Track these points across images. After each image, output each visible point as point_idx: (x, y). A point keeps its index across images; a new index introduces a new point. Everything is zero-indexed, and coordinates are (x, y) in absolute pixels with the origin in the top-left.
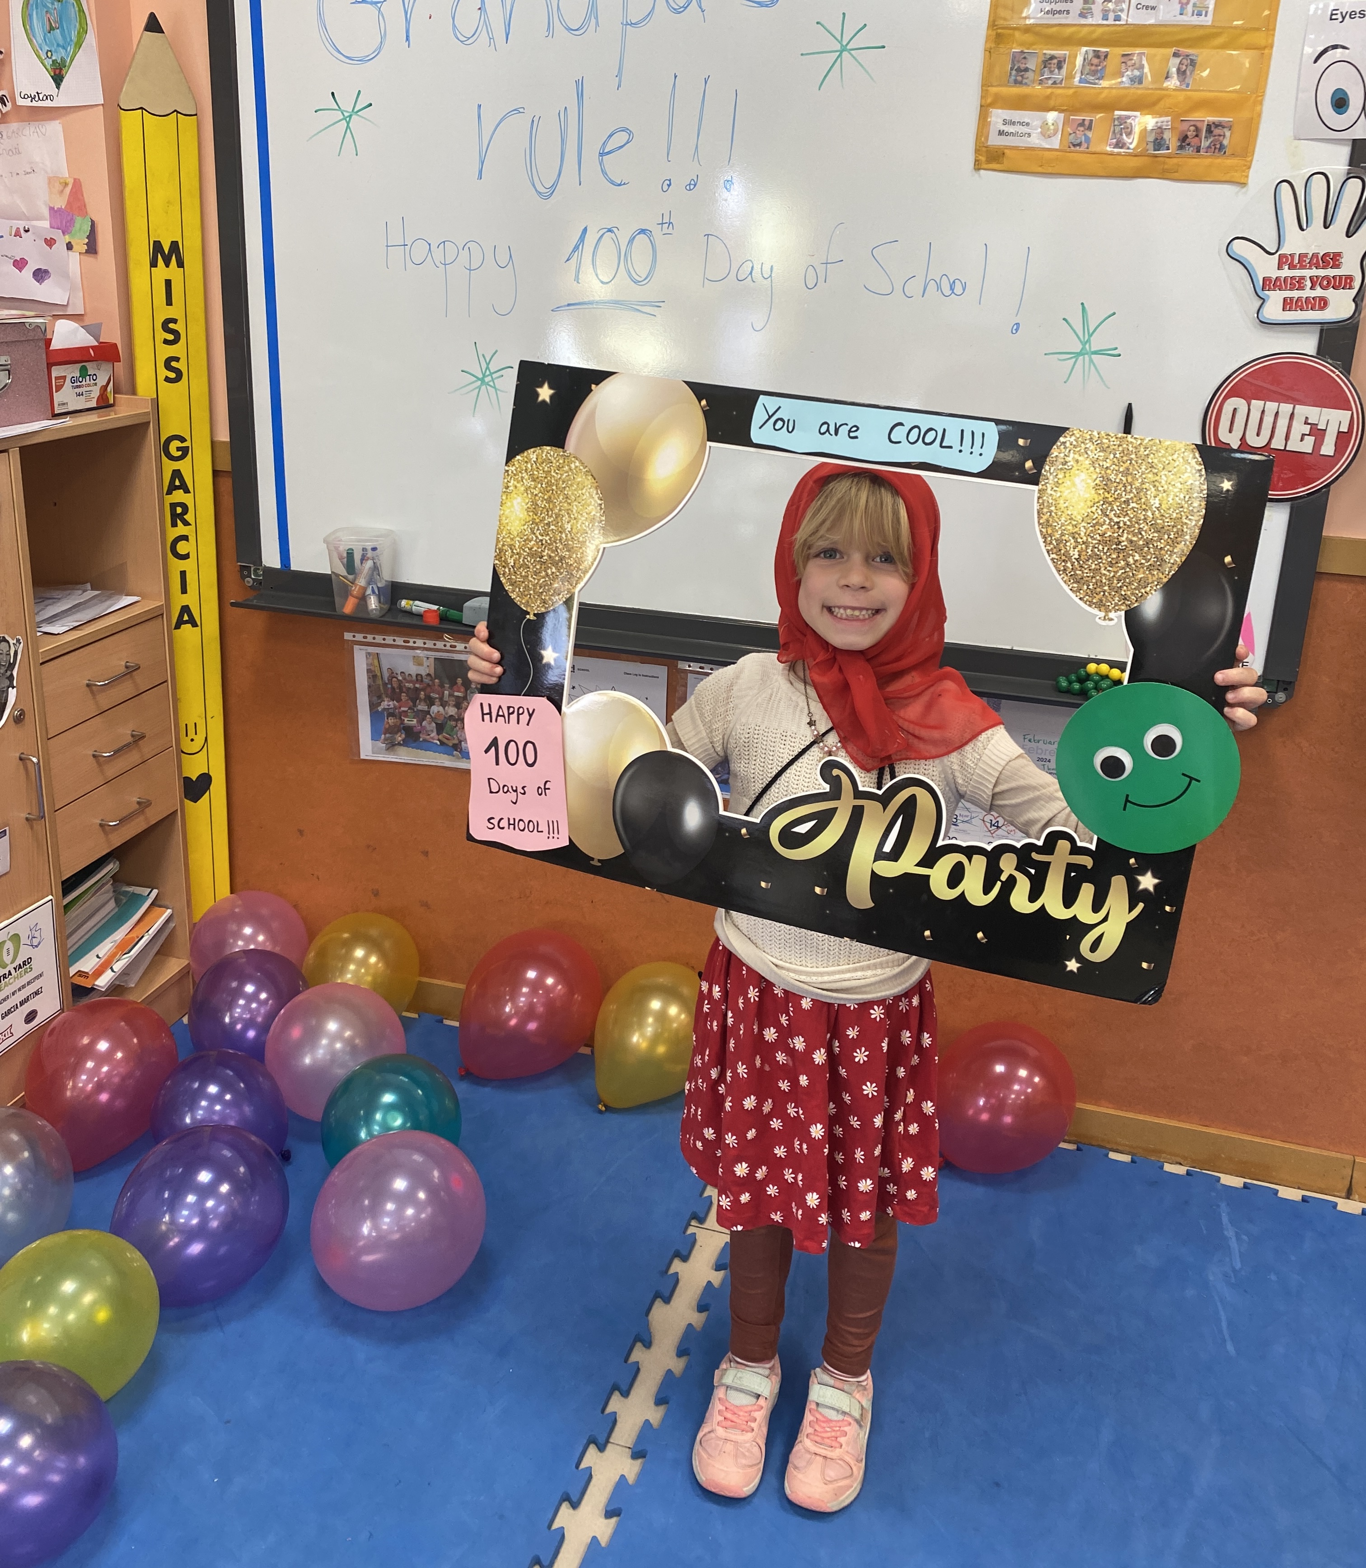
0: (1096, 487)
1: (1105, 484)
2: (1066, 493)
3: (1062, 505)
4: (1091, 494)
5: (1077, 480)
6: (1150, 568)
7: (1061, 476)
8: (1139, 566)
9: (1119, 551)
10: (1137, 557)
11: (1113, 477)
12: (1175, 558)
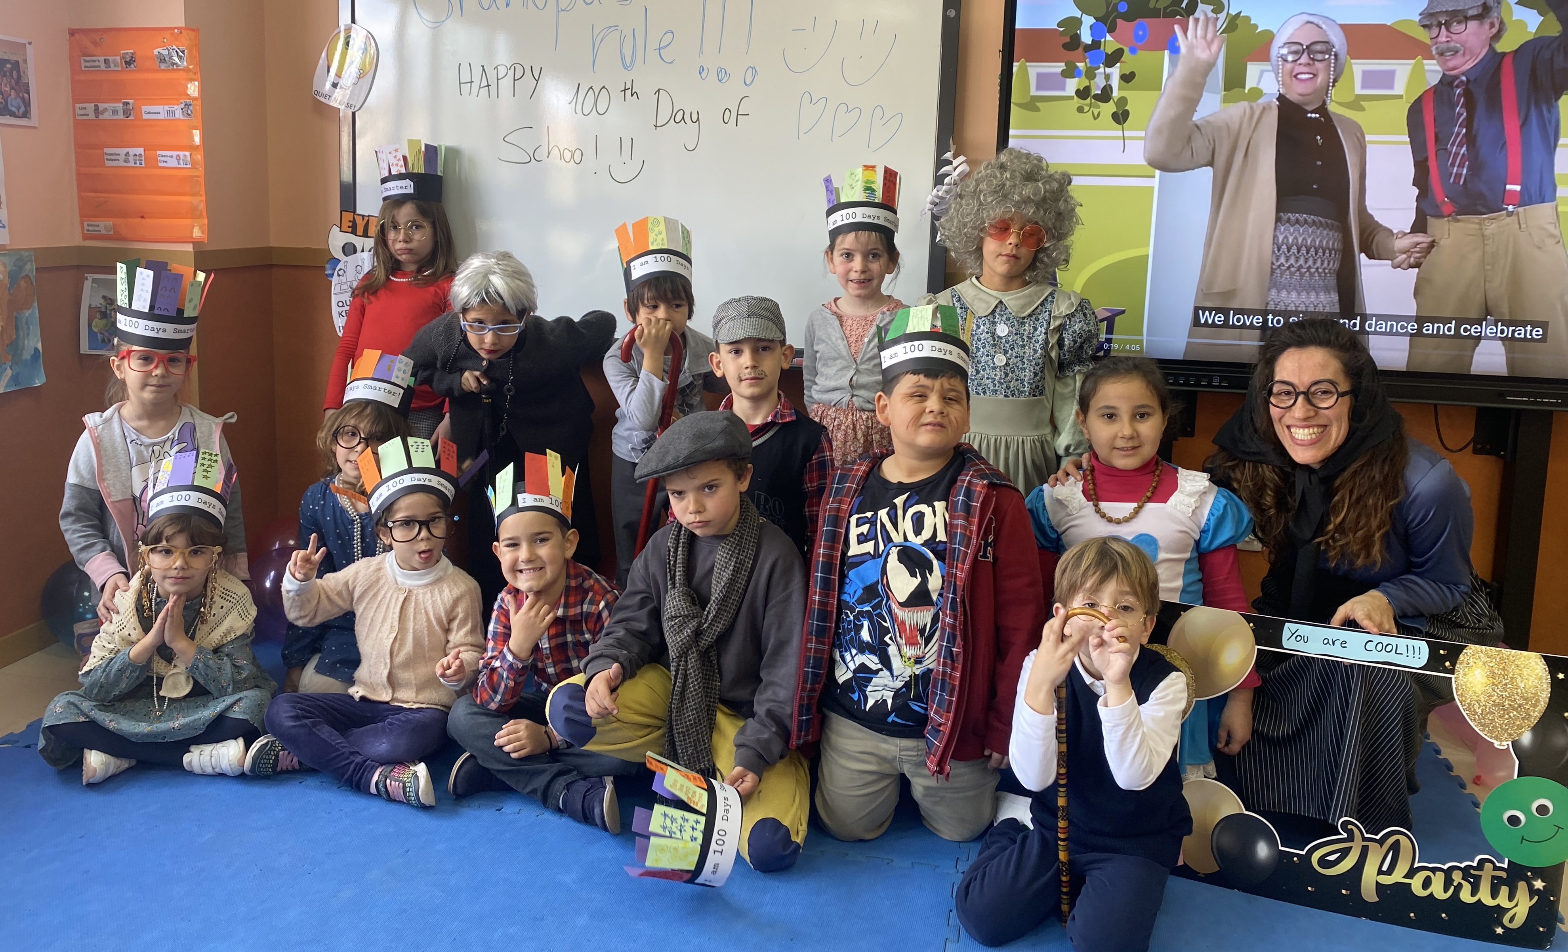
0: (1487, 676)
1: (1493, 675)
2: (1471, 679)
3: (1469, 685)
4: (1485, 680)
5: (1476, 673)
6: (1523, 719)
7: (1466, 670)
8: (1517, 718)
9: (1505, 710)
10: (1515, 713)
11: (1496, 671)
12: (1537, 714)
